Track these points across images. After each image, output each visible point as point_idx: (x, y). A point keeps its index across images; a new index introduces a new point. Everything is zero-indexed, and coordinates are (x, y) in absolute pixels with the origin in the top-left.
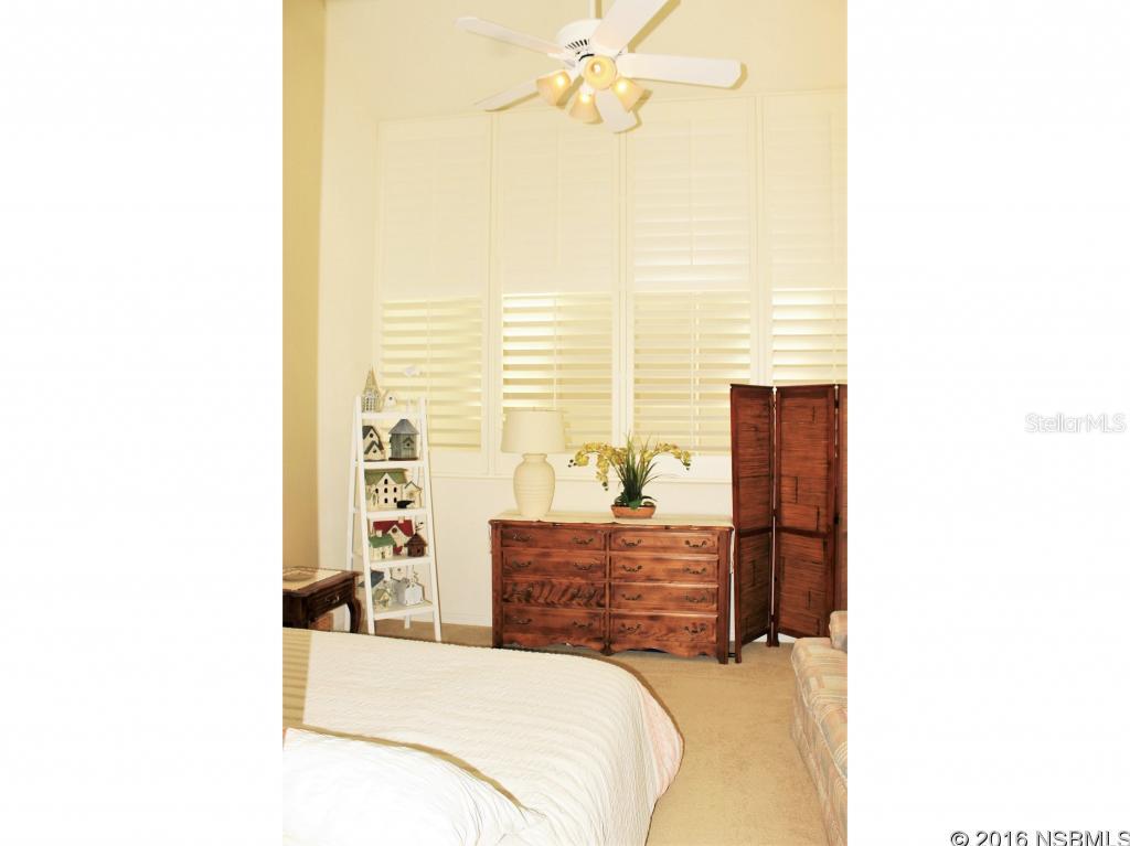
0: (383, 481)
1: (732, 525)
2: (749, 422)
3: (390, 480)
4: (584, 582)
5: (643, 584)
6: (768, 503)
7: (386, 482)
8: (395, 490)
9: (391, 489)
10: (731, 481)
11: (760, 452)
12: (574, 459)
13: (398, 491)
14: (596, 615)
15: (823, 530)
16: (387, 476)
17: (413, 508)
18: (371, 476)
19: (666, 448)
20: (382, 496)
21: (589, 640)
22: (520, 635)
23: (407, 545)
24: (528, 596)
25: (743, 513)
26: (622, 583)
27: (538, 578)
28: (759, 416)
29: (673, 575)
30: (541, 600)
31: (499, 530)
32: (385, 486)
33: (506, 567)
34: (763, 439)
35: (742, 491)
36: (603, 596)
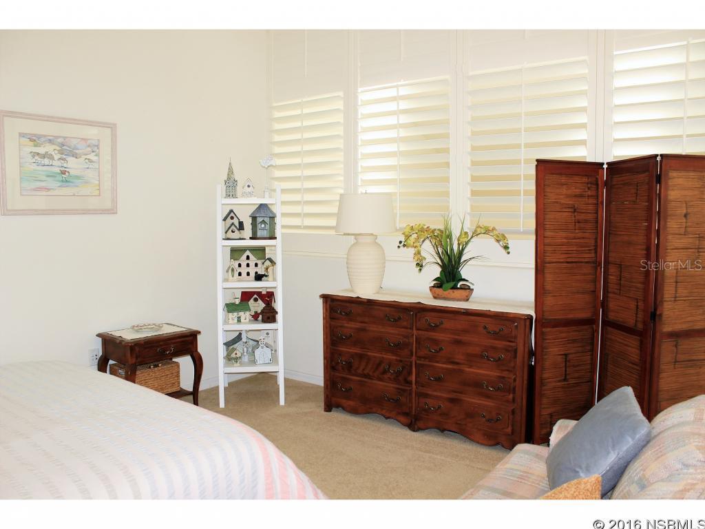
0: (244, 257)
1: (533, 313)
2: (562, 201)
3: (251, 256)
4: (394, 358)
5: (444, 366)
6: (594, 292)
7: (248, 258)
8: (256, 265)
9: (252, 264)
10: (533, 266)
11: (580, 235)
12: (403, 240)
13: (259, 266)
14: (404, 391)
15: (640, 326)
16: (248, 253)
17: (267, 281)
18: (236, 252)
19: (487, 231)
20: (244, 270)
21: (399, 413)
22: (344, 401)
23: (262, 312)
24: (349, 366)
25: (549, 301)
26: (427, 363)
27: (357, 350)
28: (581, 196)
29: (472, 359)
30: (360, 371)
31: (328, 303)
32: (248, 262)
33: (335, 338)
34: (586, 221)
35: (549, 277)
36: (410, 373)
